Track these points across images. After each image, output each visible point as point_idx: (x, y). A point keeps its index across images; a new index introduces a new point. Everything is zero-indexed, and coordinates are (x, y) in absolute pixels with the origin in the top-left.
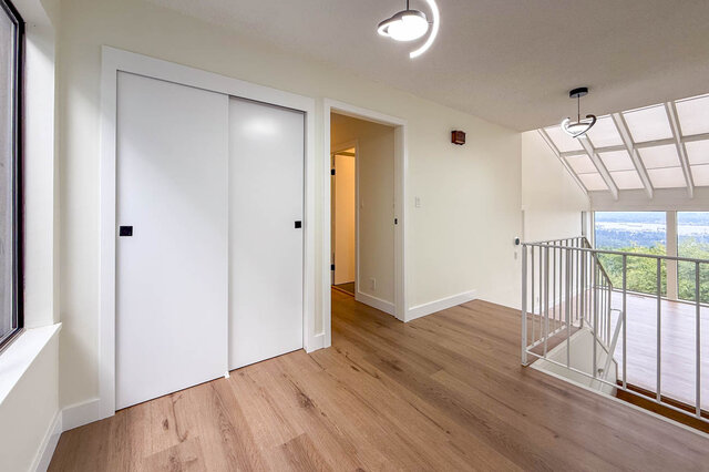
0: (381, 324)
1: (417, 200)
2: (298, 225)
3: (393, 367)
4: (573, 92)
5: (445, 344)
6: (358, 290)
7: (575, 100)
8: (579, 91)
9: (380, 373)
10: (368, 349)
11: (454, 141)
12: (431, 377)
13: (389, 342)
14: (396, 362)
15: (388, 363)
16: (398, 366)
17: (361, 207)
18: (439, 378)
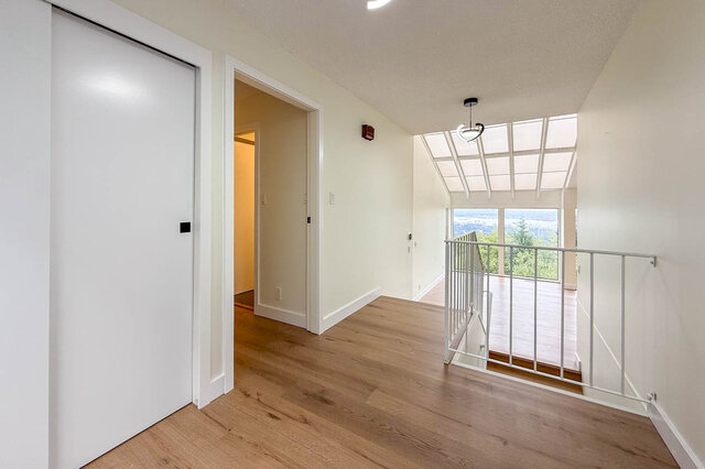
0: (292, 342)
1: (332, 195)
2: (185, 227)
3: (320, 400)
4: (466, 101)
5: (371, 355)
6: (259, 302)
7: (467, 109)
8: (471, 101)
9: (309, 415)
10: (286, 382)
11: (364, 136)
12: (368, 402)
13: (308, 364)
14: (323, 392)
15: (314, 396)
16: (327, 397)
17: (263, 203)
18: (376, 401)
